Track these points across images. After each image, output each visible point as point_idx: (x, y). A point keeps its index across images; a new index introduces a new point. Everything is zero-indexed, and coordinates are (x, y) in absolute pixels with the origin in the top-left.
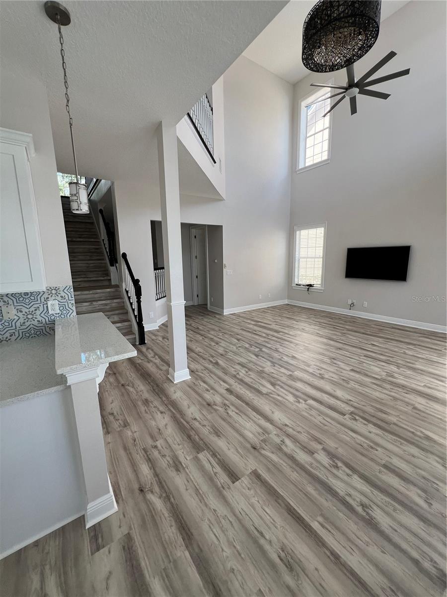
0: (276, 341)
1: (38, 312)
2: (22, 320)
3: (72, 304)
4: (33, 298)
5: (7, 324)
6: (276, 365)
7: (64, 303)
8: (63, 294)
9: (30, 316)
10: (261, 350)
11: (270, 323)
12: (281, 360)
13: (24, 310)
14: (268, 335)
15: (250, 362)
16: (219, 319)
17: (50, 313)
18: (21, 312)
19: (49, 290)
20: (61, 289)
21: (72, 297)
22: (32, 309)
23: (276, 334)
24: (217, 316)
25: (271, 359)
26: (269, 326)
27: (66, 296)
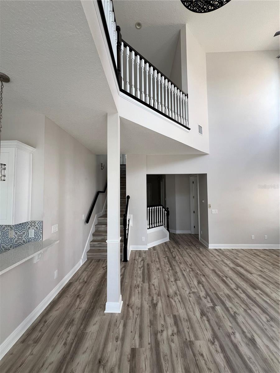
0: (243, 301)
1: (24, 235)
2: (16, 239)
3: (41, 233)
4: (23, 227)
5: (10, 240)
6: (216, 343)
7: (37, 232)
8: (37, 226)
9: (20, 237)
10: (213, 308)
11: (253, 271)
12: (229, 336)
13: (18, 233)
14: (238, 287)
15: (189, 320)
16: (201, 252)
17: (29, 237)
18: (17, 234)
19: (31, 223)
20: (37, 223)
21: (41, 229)
22: (22, 233)
23: (250, 290)
24: (201, 249)
25: (216, 328)
26: (249, 276)
27: (39, 228)
